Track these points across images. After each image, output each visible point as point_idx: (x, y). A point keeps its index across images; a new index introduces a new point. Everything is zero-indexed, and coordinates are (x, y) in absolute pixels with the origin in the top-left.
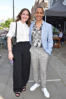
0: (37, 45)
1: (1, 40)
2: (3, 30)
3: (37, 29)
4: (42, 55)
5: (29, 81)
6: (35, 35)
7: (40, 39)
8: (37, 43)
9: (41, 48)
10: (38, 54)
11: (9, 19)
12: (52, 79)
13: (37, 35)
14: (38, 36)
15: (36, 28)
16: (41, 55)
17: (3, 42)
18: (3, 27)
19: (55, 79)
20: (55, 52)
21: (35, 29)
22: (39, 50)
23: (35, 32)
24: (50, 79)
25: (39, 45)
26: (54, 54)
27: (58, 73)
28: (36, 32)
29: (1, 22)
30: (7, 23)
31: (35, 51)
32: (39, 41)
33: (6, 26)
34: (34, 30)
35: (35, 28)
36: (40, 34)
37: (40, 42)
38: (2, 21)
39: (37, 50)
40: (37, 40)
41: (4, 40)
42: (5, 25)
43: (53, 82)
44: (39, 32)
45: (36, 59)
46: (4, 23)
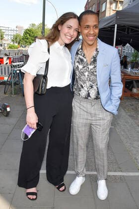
0: (89, 95)
1: (13, 75)
2: (19, 51)
3: (85, 60)
4: (99, 115)
5: (68, 172)
6: (82, 73)
7: (94, 81)
8: (87, 90)
9: (95, 100)
10: (91, 114)
11: (33, 25)
12: (121, 171)
13: (86, 74)
14: (88, 75)
15: (83, 56)
16: (95, 114)
17: (17, 79)
18: (19, 43)
19: (127, 171)
20: (133, 109)
21: (82, 60)
22: (93, 104)
23: (81, 67)
24: (115, 171)
25: (93, 94)
26: (129, 114)
27: (135, 158)
28: (84, 67)
29: (15, 33)
30: (28, 35)
31: (84, 107)
32: (92, 87)
33: (26, 41)
34: (78, 62)
35: (81, 57)
36: (92, 71)
37: (95, 87)
38: (17, 29)
39: (89, 106)
40: (88, 84)
41: (19, 76)
42: (23, 39)
43: (122, 178)
44: (91, 67)
45: (85, 125)
46: (22, 35)
